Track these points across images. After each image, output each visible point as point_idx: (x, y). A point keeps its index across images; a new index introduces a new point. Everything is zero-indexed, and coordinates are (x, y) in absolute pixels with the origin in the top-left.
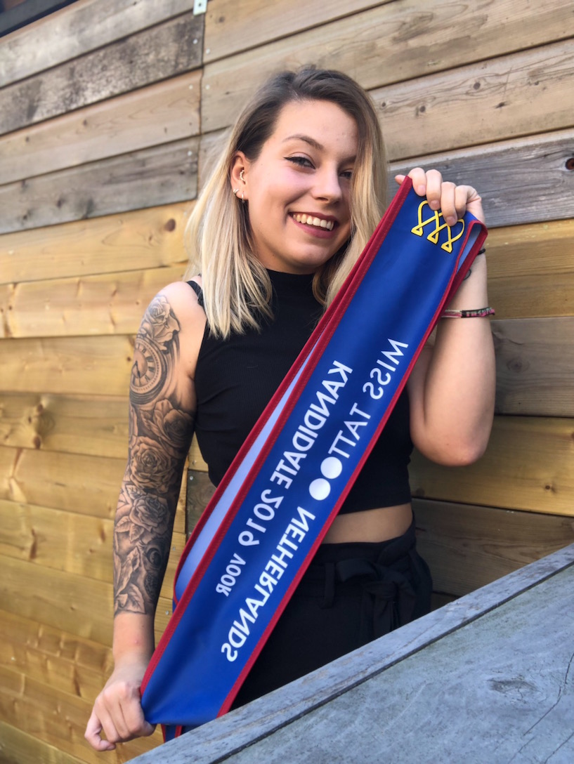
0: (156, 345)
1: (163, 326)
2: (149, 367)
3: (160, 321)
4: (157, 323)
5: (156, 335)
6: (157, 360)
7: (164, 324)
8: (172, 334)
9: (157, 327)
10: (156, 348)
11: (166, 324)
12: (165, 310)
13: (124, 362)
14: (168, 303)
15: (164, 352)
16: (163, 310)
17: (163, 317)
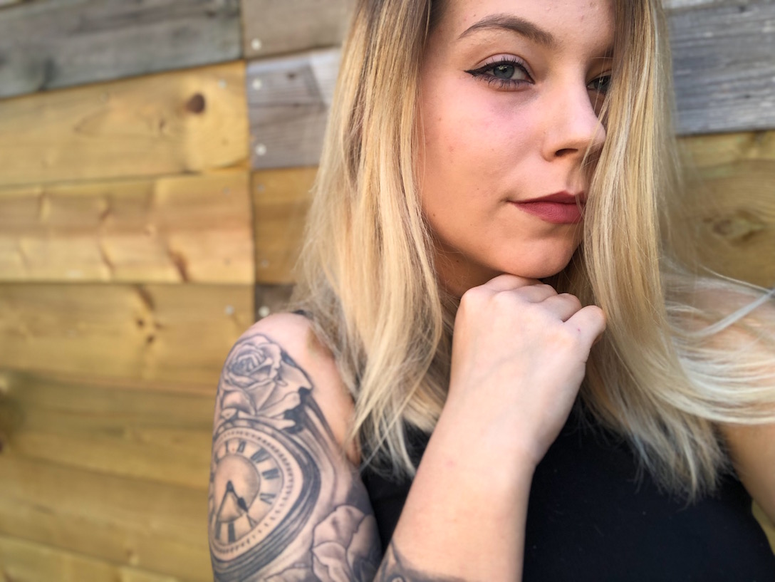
0: (266, 424)
1: (273, 385)
2: (264, 473)
3: (263, 377)
4: (257, 381)
5: (259, 404)
6: (277, 451)
7: (274, 379)
8: (297, 396)
9: (259, 389)
10: (269, 430)
11: (279, 378)
12: (271, 356)
13: (131, 327)
14: (271, 342)
15: (291, 430)
16: (266, 354)
17: (268, 368)
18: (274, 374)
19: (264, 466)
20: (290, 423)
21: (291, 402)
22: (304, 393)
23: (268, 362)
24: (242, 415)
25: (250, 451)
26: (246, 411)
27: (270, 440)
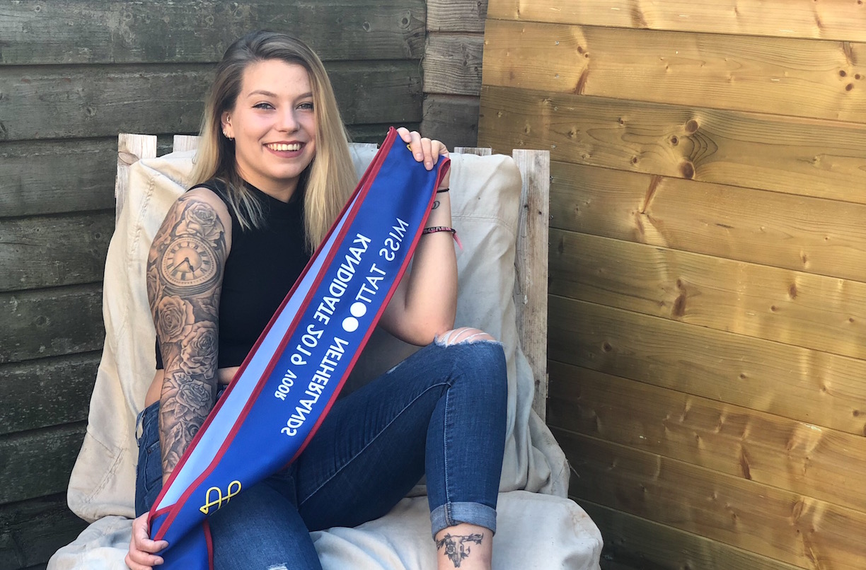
0: (208, 243)
1: (212, 228)
3: (208, 223)
5: (205, 234)
6: (210, 255)
8: (219, 234)
9: (207, 228)
11: (214, 225)
12: (213, 215)
13: (835, 76)
14: (213, 210)
15: (215, 248)
16: (211, 214)
17: (212, 220)
18: (213, 223)
19: (204, 258)
20: (215, 245)
21: (217, 237)
22: (221, 233)
23: (212, 217)
24: (198, 234)
25: (199, 250)
26: (201, 234)
27: (208, 249)
